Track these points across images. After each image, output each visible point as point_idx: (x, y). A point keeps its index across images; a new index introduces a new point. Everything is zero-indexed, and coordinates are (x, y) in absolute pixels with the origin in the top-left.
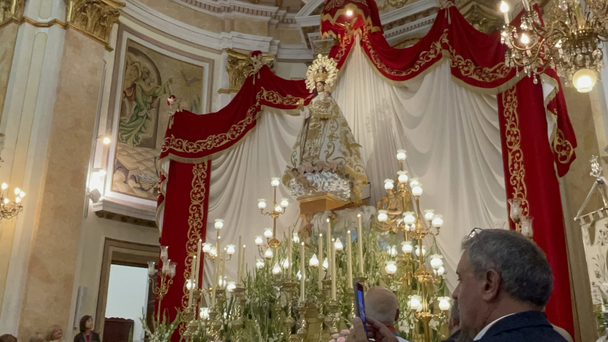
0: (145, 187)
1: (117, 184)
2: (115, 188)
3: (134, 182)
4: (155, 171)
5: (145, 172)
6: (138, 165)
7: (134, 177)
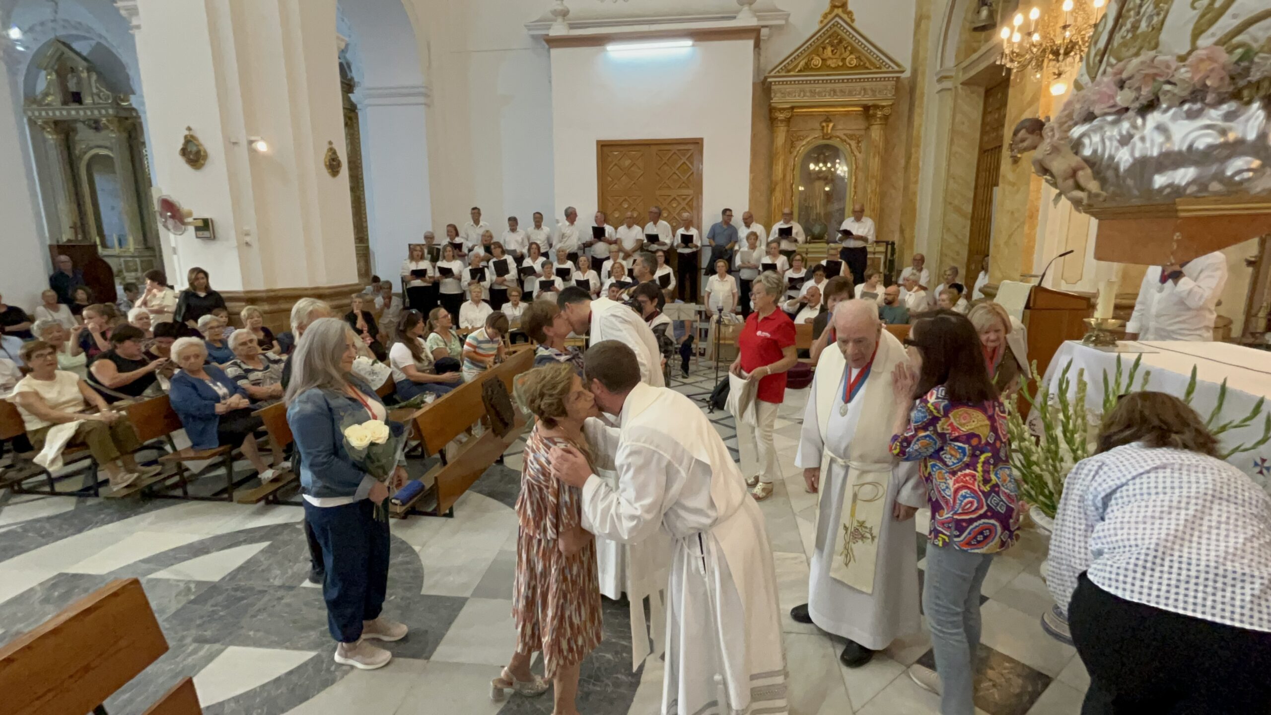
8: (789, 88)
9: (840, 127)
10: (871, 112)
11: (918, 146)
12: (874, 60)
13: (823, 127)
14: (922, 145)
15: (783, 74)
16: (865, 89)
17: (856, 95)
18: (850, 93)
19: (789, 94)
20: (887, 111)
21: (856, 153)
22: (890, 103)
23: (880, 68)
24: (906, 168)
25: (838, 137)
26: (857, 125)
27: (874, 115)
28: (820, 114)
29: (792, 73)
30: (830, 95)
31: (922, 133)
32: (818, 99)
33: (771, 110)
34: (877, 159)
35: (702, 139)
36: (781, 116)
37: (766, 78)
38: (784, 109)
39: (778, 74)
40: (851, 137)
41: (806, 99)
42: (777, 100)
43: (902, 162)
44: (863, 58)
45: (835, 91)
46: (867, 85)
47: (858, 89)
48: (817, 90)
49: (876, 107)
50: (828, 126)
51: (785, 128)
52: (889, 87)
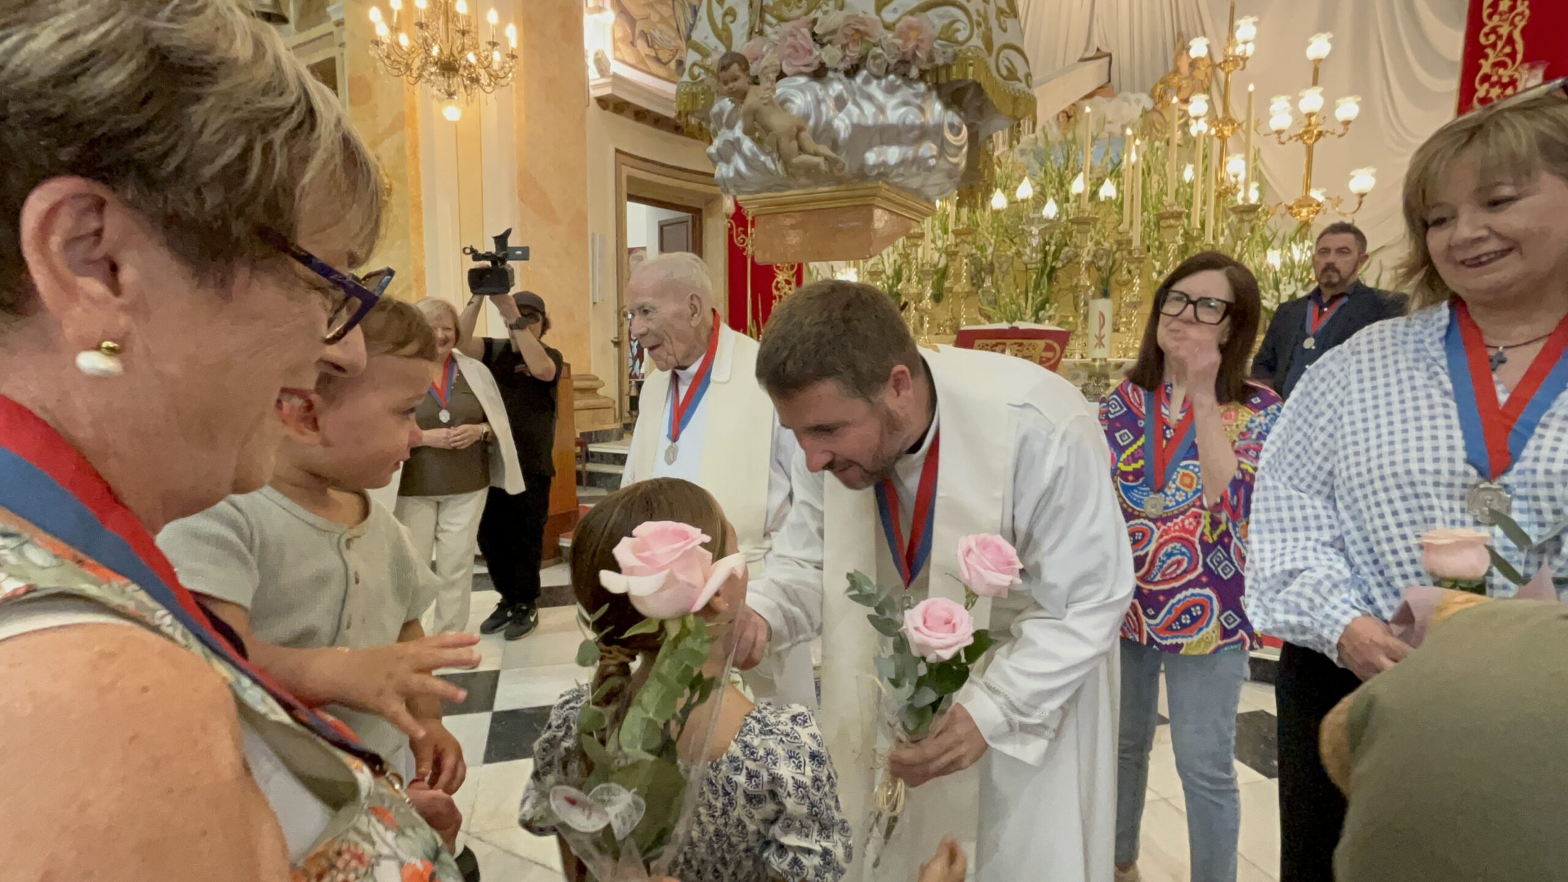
0: (664, 56)
1: (620, 44)
2: (618, 55)
3: (645, 45)
4: (675, 25)
5: (659, 26)
6: (649, 11)
7: (644, 35)
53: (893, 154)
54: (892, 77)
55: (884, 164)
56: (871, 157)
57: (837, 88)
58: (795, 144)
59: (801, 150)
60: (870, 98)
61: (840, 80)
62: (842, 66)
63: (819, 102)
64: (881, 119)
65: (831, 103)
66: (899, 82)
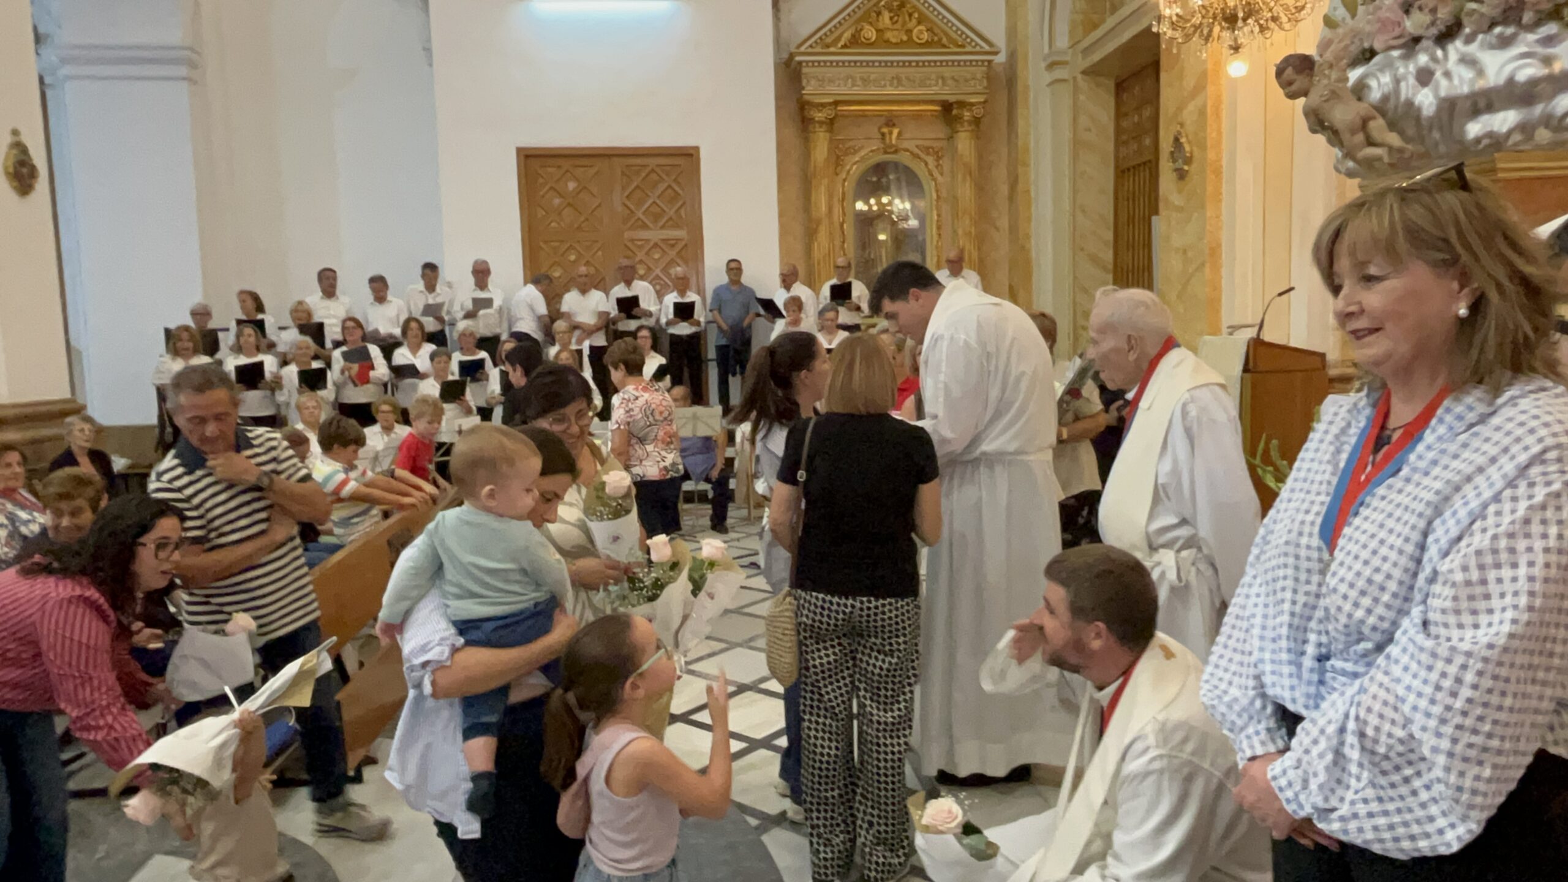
8: (830, 72)
9: (907, 135)
10: (955, 112)
11: (1026, 165)
12: (954, 36)
13: (883, 135)
14: (1032, 162)
15: (818, 49)
16: (943, 78)
17: (930, 86)
18: (922, 84)
19: (831, 81)
20: (978, 111)
21: (936, 174)
22: (981, 99)
23: (963, 46)
24: (1011, 198)
25: (907, 150)
26: (936, 132)
27: (959, 118)
28: (878, 115)
29: (832, 49)
30: (891, 85)
31: (1032, 145)
32: (873, 91)
33: (803, 106)
34: (968, 184)
35: (697, 149)
36: (819, 116)
37: (792, 56)
38: (823, 105)
39: (810, 50)
40: (927, 150)
41: (856, 90)
42: (810, 89)
43: (1004, 189)
44: (936, 30)
45: (899, 79)
46: (947, 72)
47: (933, 76)
48: (873, 77)
49: (962, 104)
50: (891, 133)
51: (828, 135)
52: (979, 76)
53: (1504, 120)
54: (1498, 30)
55: (1490, 135)
56: (1474, 129)
57: (1423, 59)
58: (1360, 137)
59: (1370, 143)
60: (1468, 61)
61: (1426, 50)
62: (1434, 31)
63: (1397, 81)
64: (1481, 84)
65: (1412, 80)
66: (1510, 30)
